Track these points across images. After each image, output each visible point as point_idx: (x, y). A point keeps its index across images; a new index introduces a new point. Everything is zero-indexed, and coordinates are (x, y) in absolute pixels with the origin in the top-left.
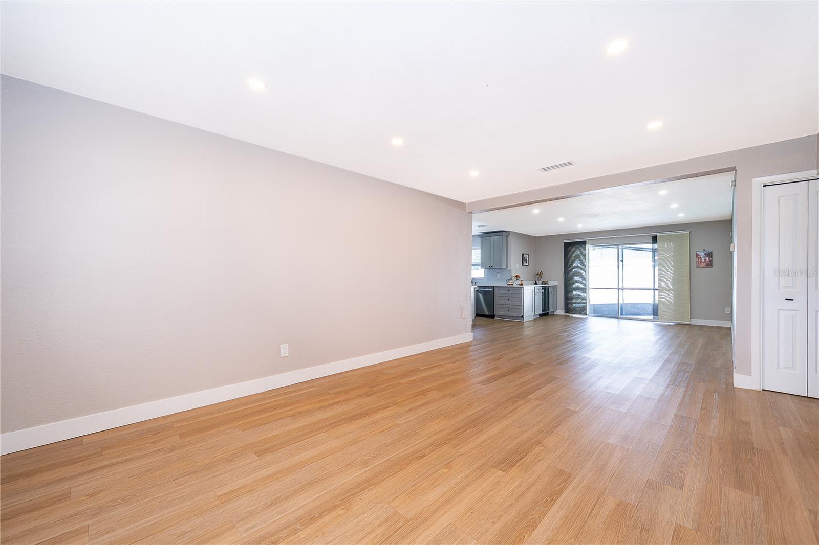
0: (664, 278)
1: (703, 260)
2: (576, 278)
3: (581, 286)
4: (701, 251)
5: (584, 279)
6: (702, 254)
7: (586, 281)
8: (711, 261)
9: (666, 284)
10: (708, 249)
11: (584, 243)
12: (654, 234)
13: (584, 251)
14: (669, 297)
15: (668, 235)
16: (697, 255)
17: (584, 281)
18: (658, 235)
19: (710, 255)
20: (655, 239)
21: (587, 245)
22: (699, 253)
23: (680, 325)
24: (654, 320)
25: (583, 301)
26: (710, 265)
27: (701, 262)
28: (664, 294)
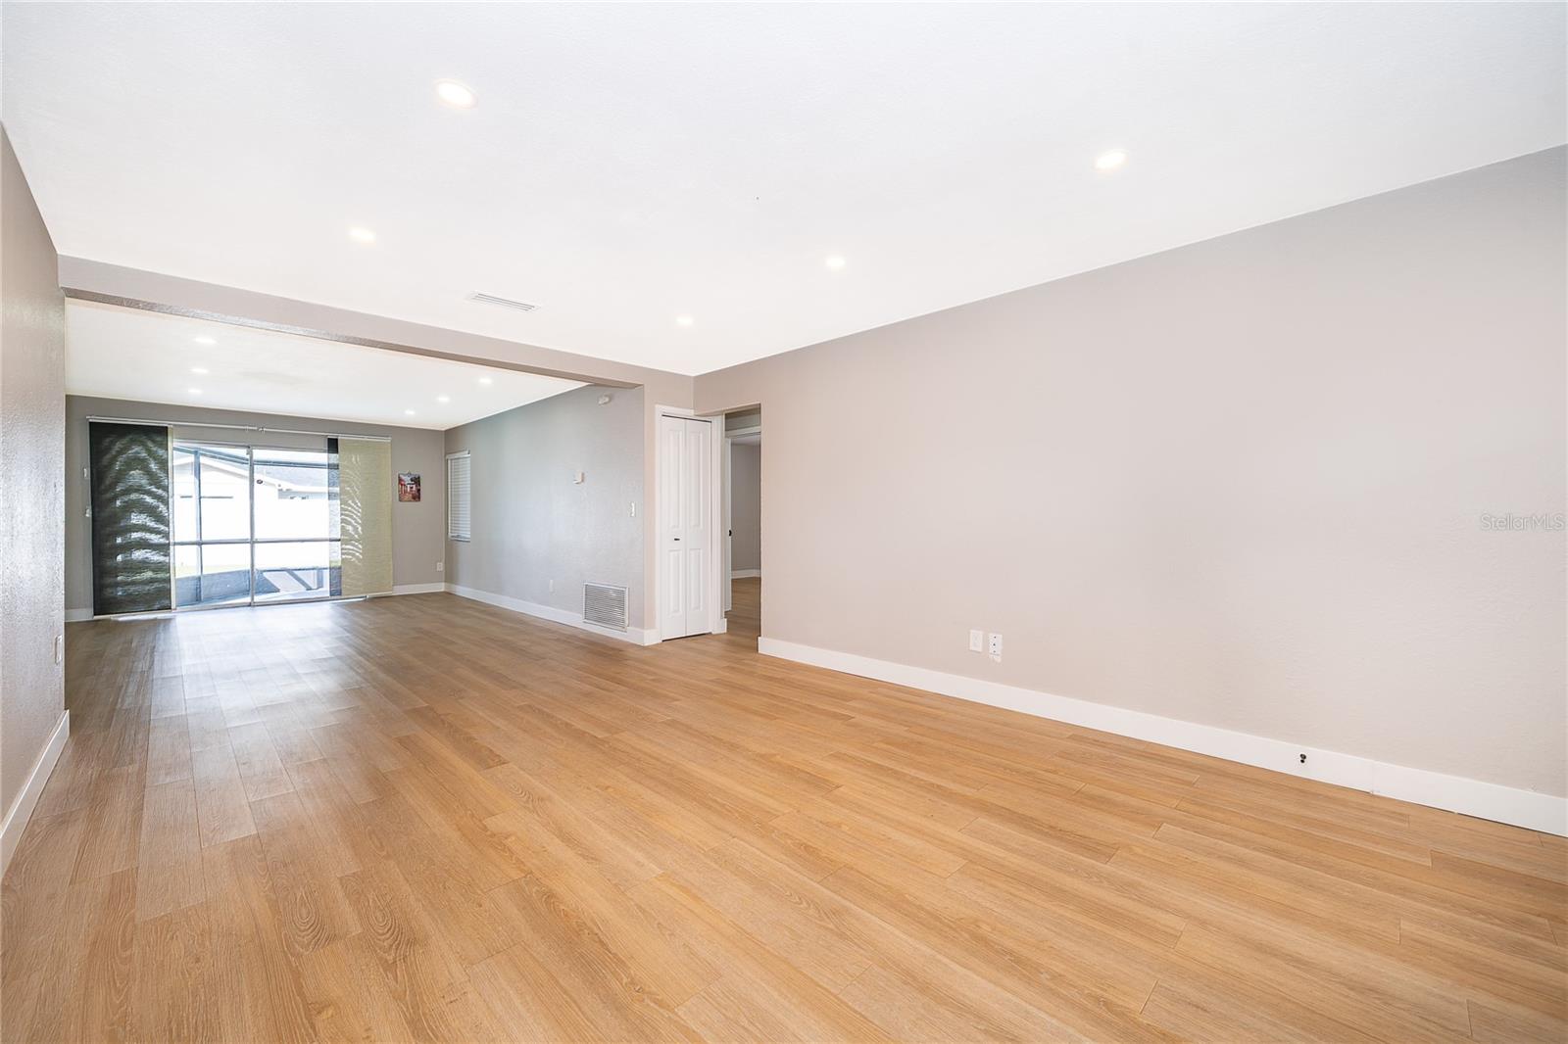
0: (351, 517)
1: (409, 490)
2: (136, 519)
3: (155, 539)
4: (405, 475)
5: (162, 520)
6: (407, 480)
7: (168, 526)
8: (419, 490)
9: (356, 529)
10: (415, 473)
11: (163, 431)
12: (332, 436)
13: (161, 452)
14: (357, 550)
15: (357, 441)
16: (400, 480)
17: (162, 527)
18: (340, 438)
19: (417, 481)
20: (333, 445)
21: (169, 438)
22: (403, 477)
23: (376, 600)
24: (333, 597)
25: (160, 575)
26: (417, 497)
27: (406, 492)
28: (351, 547)
